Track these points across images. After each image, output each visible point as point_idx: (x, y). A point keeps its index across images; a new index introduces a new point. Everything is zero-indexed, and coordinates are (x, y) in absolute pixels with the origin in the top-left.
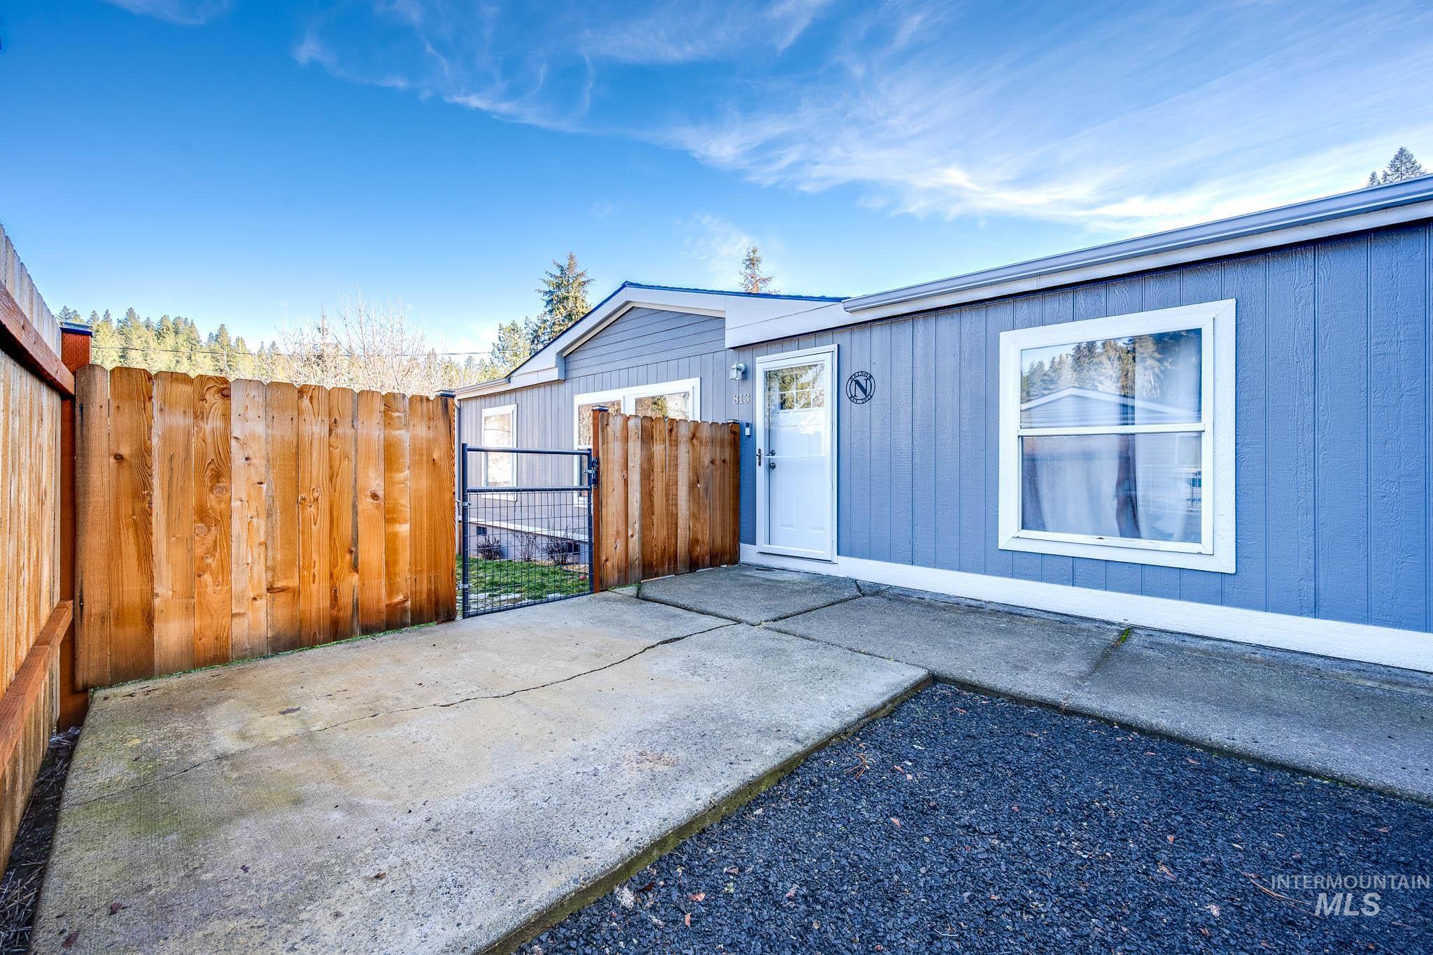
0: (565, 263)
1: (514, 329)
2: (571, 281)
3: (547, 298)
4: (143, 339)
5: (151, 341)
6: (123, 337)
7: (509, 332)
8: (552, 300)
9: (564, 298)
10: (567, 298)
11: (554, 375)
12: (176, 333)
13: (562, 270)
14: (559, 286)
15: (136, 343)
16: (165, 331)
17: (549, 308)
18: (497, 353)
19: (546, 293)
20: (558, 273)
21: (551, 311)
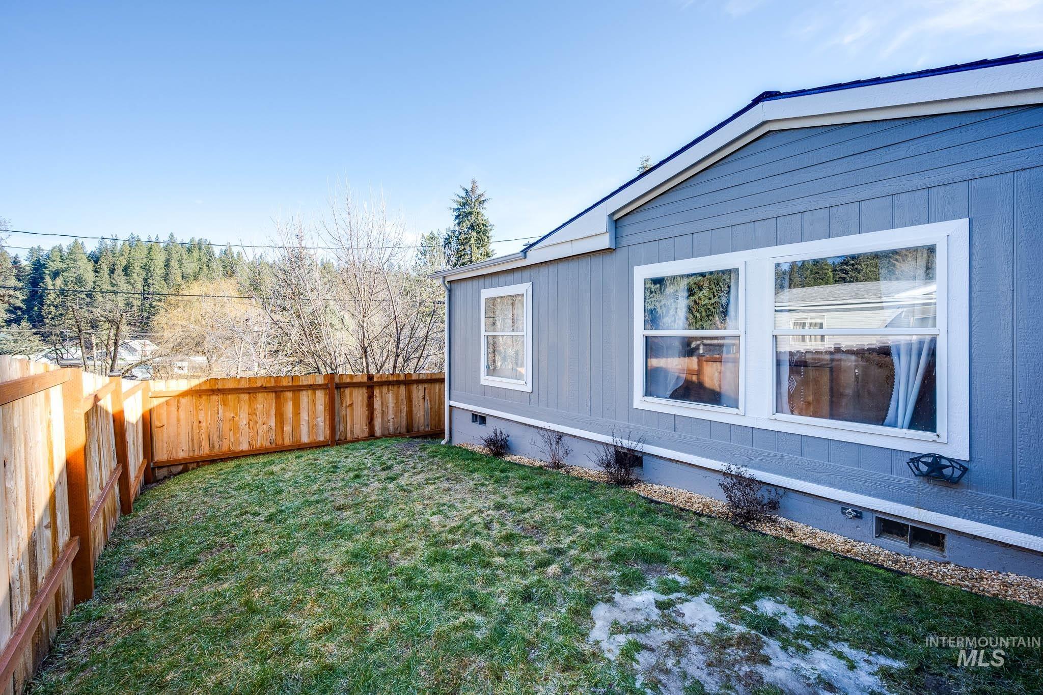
0: (469, 188)
1: (432, 238)
2: (473, 200)
3: (456, 213)
4: (179, 254)
5: (184, 255)
6: (167, 252)
7: (429, 240)
8: (459, 215)
9: (468, 213)
10: (471, 213)
11: (605, 242)
12: (200, 249)
13: (467, 192)
14: (464, 204)
15: (175, 256)
16: (193, 248)
17: (457, 221)
18: (420, 256)
19: (456, 209)
20: (464, 195)
21: (459, 224)
